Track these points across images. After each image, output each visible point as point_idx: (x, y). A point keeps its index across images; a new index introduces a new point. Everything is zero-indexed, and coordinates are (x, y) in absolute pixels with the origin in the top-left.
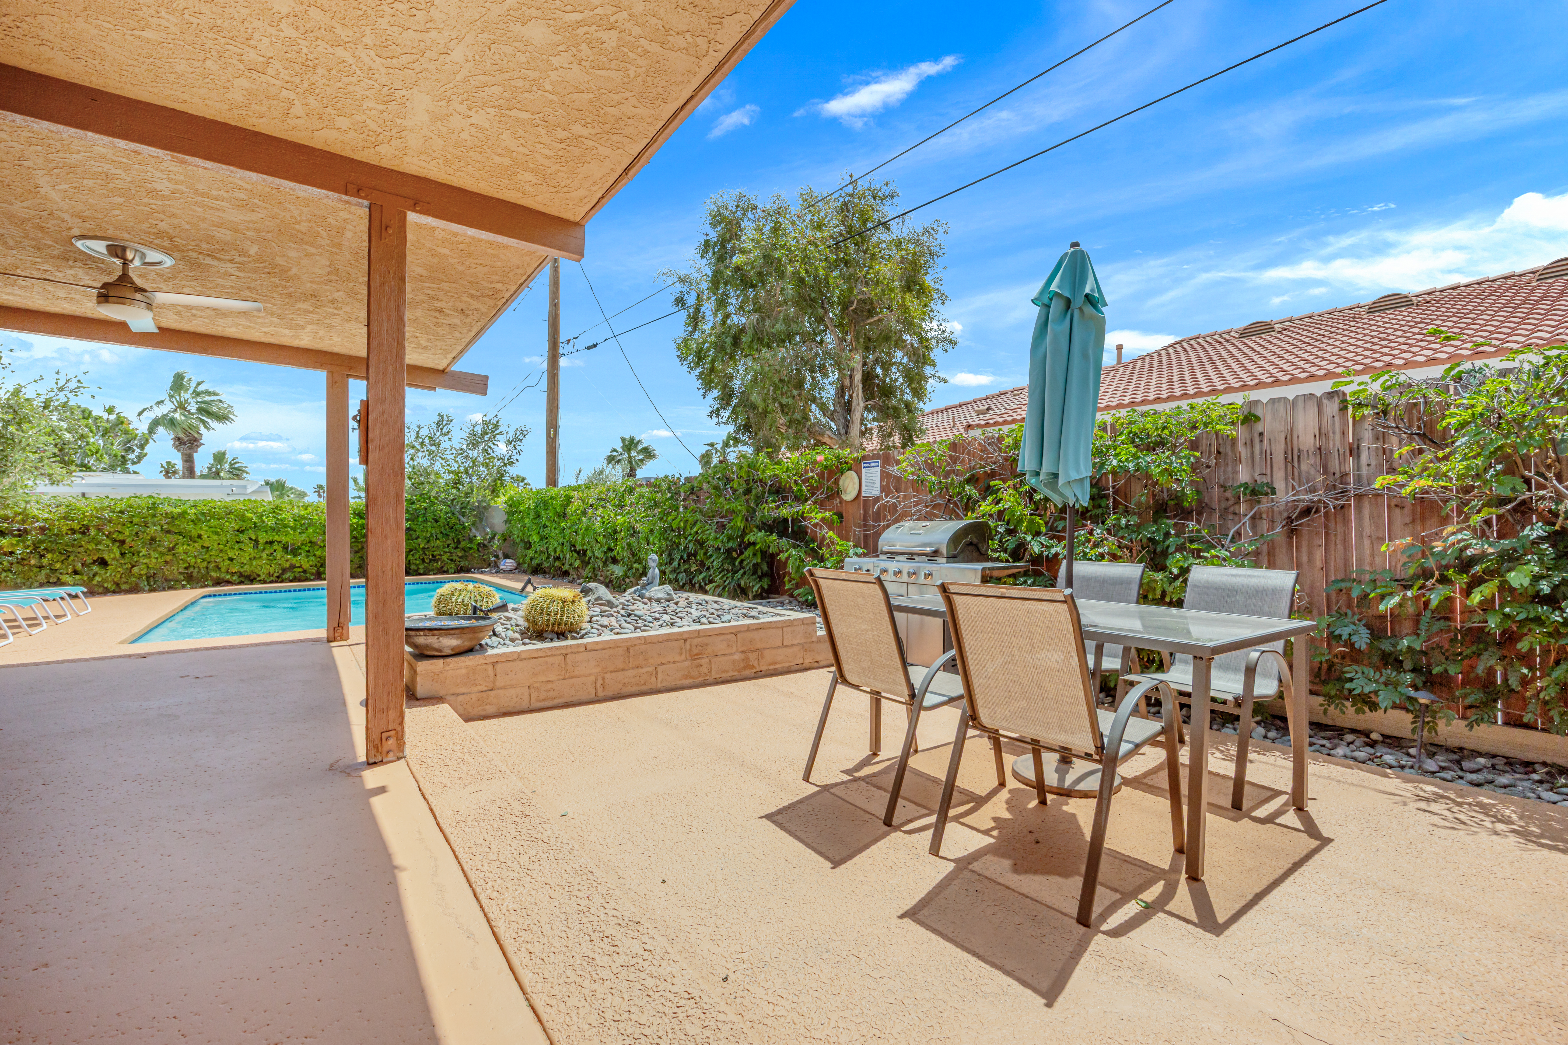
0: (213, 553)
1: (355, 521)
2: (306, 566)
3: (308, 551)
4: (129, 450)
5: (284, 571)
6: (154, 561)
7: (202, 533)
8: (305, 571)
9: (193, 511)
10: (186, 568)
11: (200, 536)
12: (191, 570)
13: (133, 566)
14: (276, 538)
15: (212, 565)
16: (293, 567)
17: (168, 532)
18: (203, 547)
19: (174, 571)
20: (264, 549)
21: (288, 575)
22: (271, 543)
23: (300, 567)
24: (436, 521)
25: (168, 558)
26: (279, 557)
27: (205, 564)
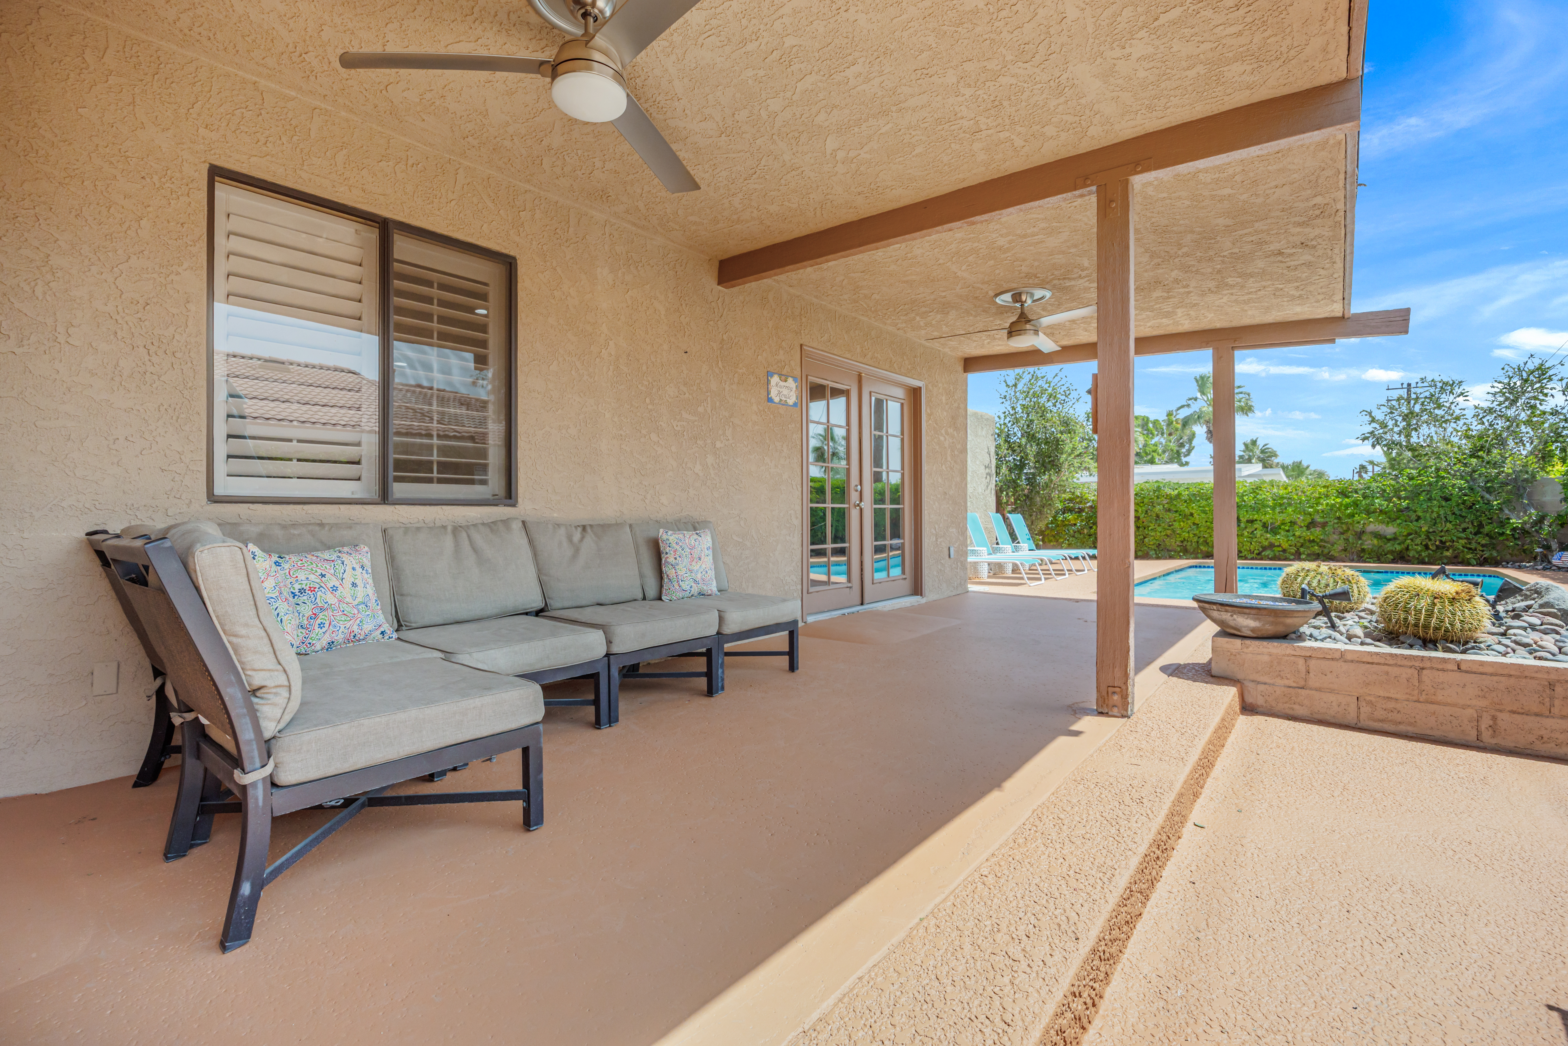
0: (1202, 529)
1: (1339, 500)
2: (1285, 545)
3: (1288, 531)
4: (1182, 445)
5: (1265, 548)
6: (1158, 534)
7: (1193, 511)
8: (1284, 551)
9: (1187, 493)
10: (1182, 542)
11: (1192, 514)
12: (1185, 543)
13: (1145, 538)
14: (1256, 517)
15: (1201, 540)
16: (1272, 546)
17: (1169, 510)
18: (1194, 524)
19: (1173, 543)
20: (1246, 528)
21: (1267, 553)
22: (1252, 521)
23: (1279, 546)
24: (1447, 499)
25: (1169, 532)
26: (1258, 536)
27: (1196, 539)
